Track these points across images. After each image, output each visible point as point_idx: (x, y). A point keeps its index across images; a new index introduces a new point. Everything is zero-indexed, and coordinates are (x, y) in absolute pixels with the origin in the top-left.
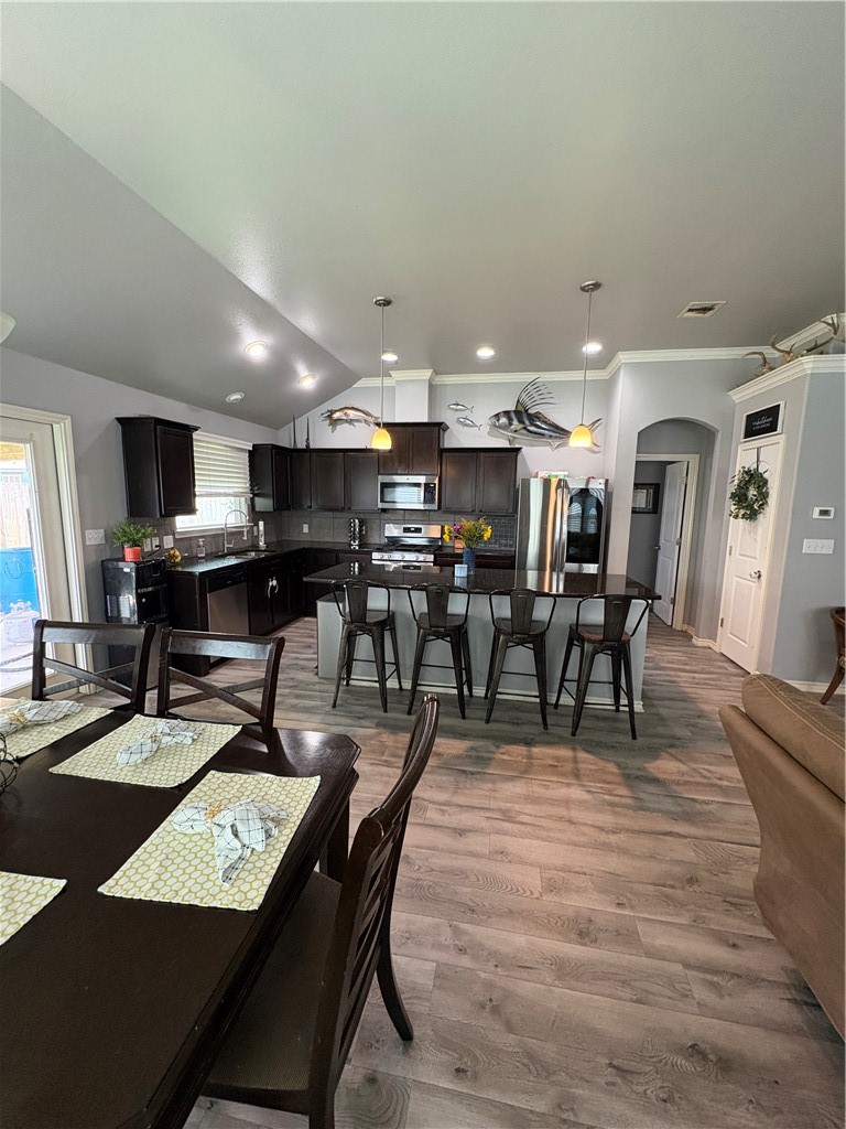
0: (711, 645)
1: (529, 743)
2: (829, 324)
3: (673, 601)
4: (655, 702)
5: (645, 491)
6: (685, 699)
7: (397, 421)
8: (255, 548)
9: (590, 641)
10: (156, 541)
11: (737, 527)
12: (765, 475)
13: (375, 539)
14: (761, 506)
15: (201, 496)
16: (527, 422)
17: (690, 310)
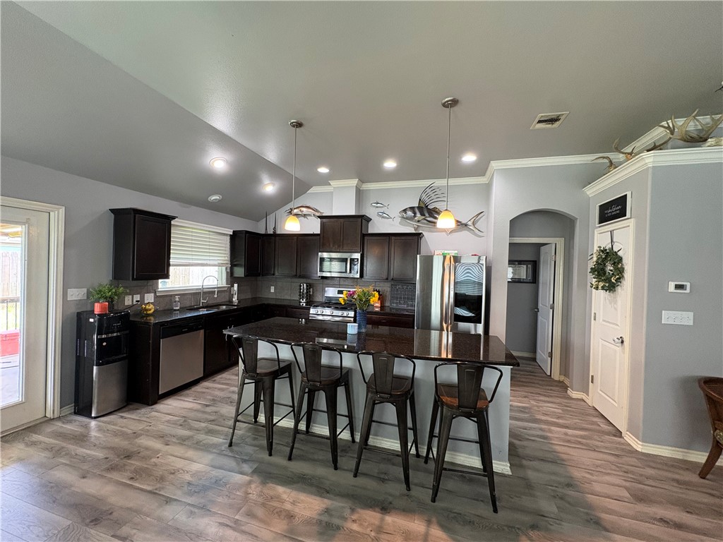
0: (584, 398)
1: (385, 508)
2: (664, 127)
3: (551, 355)
4: (524, 462)
5: (525, 266)
6: (556, 460)
7: (333, 214)
8: (230, 302)
9: (448, 406)
10: (137, 297)
11: (599, 297)
12: (620, 254)
13: (319, 299)
14: (618, 280)
15: (174, 265)
16: (427, 215)
17: (540, 122)
